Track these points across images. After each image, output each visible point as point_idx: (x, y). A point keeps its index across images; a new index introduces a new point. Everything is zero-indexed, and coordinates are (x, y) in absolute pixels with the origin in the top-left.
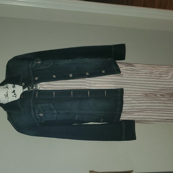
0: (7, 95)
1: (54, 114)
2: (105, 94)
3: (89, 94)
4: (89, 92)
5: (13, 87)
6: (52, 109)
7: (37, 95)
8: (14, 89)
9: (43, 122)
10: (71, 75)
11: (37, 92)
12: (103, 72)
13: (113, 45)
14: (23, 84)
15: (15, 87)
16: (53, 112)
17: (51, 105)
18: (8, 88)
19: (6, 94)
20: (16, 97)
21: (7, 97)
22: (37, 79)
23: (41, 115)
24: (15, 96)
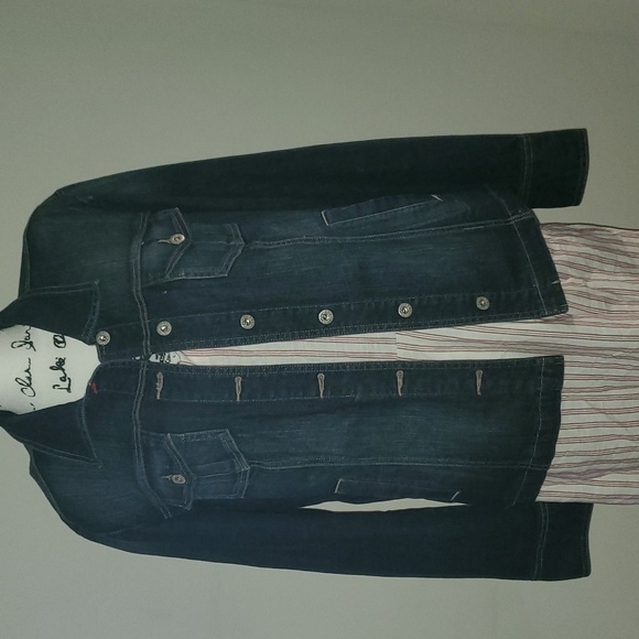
0: (29, 378)
1: (235, 476)
2: (479, 381)
3: (400, 381)
4: (400, 375)
5: (56, 341)
6: (228, 456)
7: (159, 389)
8: (61, 353)
9: (188, 508)
10: (326, 316)
11: (160, 376)
12: (483, 303)
13: (528, 136)
14: (104, 337)
15: (64, 342)
16: (233, 467)
17: (225, 437)
18: (31, 343)
19: (24, 376)
20: (69, 389)
21: (28, 391)
22: (164, 328)
23: (180, 479)
24: (65, 385)
